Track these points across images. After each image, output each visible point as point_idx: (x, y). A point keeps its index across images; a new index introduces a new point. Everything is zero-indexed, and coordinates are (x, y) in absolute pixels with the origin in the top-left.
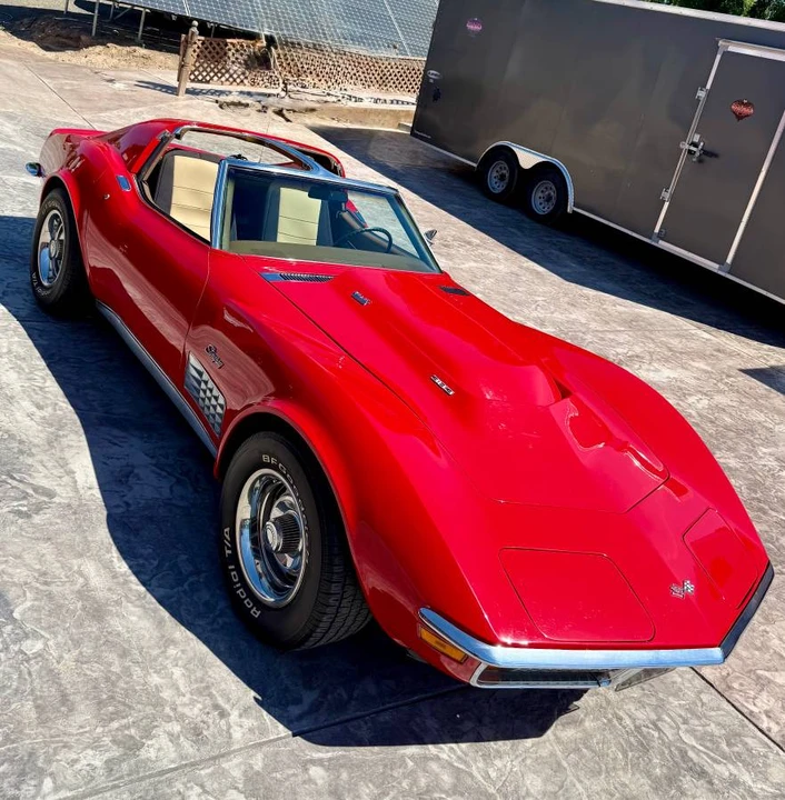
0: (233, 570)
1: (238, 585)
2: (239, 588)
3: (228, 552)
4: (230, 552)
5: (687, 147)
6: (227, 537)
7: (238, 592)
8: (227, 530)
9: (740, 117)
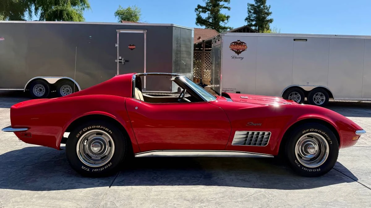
0: (304, 168)
1: (308, 170)
2: (309, 170)
3: (299, 166)
4: (300, 165)
5: (119, 61)
6: (297, 162)
7: (310, 171)
8: (296, 161)
9: (132, 49)
